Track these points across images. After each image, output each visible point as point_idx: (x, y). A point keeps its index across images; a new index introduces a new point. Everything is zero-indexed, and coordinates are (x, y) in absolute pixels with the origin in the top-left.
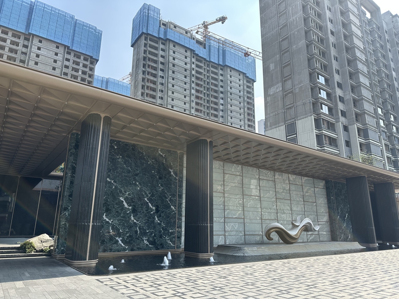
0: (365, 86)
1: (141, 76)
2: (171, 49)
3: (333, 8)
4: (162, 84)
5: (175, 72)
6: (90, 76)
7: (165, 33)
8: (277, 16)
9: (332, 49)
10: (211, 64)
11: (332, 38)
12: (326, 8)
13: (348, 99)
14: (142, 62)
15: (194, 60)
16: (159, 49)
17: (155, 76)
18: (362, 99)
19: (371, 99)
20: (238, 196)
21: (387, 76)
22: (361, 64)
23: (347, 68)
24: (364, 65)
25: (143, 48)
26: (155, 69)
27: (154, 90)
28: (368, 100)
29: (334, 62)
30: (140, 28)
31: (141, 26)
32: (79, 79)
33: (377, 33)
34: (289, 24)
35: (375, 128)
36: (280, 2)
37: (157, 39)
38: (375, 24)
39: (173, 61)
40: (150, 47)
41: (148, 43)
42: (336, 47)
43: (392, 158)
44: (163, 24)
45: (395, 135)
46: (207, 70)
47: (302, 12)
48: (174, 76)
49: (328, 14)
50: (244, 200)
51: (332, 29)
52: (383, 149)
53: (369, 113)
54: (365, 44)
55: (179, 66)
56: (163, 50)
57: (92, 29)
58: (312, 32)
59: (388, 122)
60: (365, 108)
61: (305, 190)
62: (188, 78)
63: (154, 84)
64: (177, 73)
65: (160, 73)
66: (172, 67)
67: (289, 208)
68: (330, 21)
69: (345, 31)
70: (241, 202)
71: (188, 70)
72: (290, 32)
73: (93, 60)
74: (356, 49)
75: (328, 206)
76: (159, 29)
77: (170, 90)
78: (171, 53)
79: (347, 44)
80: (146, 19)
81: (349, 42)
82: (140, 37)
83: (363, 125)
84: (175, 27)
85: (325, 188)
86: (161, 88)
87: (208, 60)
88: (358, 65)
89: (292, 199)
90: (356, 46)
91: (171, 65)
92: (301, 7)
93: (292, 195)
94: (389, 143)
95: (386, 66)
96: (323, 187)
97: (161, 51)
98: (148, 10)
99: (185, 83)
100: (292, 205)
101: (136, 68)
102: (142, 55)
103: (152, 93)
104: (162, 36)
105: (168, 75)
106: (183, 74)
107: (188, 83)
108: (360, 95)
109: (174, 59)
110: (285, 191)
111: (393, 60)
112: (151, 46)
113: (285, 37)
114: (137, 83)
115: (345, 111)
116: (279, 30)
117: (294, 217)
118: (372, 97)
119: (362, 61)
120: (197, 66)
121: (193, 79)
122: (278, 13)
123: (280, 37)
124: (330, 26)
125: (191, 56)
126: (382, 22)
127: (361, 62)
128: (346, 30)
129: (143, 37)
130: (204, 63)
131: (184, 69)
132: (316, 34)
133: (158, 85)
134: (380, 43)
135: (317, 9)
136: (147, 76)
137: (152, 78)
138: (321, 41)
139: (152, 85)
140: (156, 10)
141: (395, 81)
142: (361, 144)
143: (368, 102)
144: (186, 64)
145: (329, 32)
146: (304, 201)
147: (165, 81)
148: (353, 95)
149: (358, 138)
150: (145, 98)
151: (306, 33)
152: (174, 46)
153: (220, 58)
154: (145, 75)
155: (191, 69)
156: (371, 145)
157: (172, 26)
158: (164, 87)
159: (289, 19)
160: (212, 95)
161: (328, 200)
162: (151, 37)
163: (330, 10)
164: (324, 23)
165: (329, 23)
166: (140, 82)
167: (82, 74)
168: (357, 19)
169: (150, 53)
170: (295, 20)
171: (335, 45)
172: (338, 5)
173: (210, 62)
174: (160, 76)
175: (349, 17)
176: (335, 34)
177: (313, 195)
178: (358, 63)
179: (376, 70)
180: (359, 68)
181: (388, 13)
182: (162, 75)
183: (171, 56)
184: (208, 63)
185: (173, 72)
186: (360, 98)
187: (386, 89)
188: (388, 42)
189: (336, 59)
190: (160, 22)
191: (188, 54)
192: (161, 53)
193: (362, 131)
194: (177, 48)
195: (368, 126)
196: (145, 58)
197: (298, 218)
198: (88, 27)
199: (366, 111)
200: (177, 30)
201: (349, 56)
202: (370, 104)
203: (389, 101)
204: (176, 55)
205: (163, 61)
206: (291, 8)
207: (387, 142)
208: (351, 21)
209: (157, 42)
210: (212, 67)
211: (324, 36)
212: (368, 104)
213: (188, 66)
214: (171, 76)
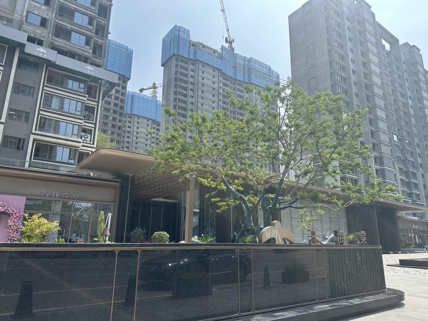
0: (382, 119)
1: (173, 96)
2: (200, 70)
3: (355, 49)
4: (192, 103)
5: (204, 92)
6: (123, 94)
7: (195, 53)
8: (306, 56)
9: (354, 86)
10: (237, 81)
11: (354, 77)
12: (349, 50)
13: (366, 131)
14: (173, 83)
15: (221, 79)
16: (189, 69)
17: (185, 96)
18: (379, 131)
19: (387, 130)
20: (288, 219)
21: (404, 104)
22: (379, 99)
23: (366, 104)
24: (381, 100)
25: (174, 69)
26: (185, 89)
27: (185, 109)
28: (384, 131)
29: (355, 98)
30: (171, 49)
31: (172, 47)
32: (113, 98)
33: (395, 64)
34: (317, 65)
35: (390, 155)
36: (309, 44)
37: (187, 61)
38: (394, 55)
39: (202, 81)
40: (180, 68)
41: (179, 64)
42: (357, 85)
43: (406, 180)
44: (193, 45)
45: (409, 158)
46: (233, 88)
47: (328, 56)
48: (203, 95)
49: (351, 55)
50: (292, 221)
51: (354, 68)
52: (396, 173)
53: (384, 143)
54: (383, 79)
55: (208, 85)
56: (192, 70)
57: (124, 48)
58: (336, 73)
59: (403, 147)
60: (381, 139)
61: (331, 214)
62: (216, 97)
63: (184, 103)
64: (206, 92)
65: (190, 93)
66: (201, 87)
67: (320, 227)
68: (352, 62)
69: (365, 70)
70: (290, 223)
71: (216, 89)
72: (317, 73)
73: (125, 79)
74: (374, 86)
75: (347, 224)
76: (189, 50)
77: (199, 109)
78: (201, 73)
79: (366, 81)
80: (177, 41)
81: (369, 79)
82: (171, 58)
83: (379, 153)
84: (204, 47)
85: (345, 211)
86: (192, 107)
87: (234, 78)
88: (376, 100)
89: (322, 220)
90: (374, 83)
91: (200, 85)
92: (327, 52)
93: (322, 217)
94: (403, 167)
95: (403, 95)
96: (344, 211)
97: (191, 72)
98: (179, 31)
99: (213, 102)
100: (323, 224)
101: (167, 88)
102: (173, 76)
103: (182, 112)
104: (192, 57)
105: (197, 95)
106: (211, 93)
107: (216, 101)
108: (377, 127)
109: (203, 79)
110: (318, 215)
111: (410, 89)
112: (182, 67)
113: (313, 76)
114: (169, 103)
115: (364, 141)
116: (308, 69)
117: (323, 233)
118: (388, 127)
119: (380, 96)
120: (224, 84)
121: (221, 97)
122: (307, 54)
123: (308, 75)
124: (352, 66)
125: (219, 75)
126: (400, 53)
127: (378, 97)
128: (366, 68)
129: (174, 59)
130: (231, 81)
131: (212, 88)
132: (340, 75)
133: (188, 105)
134: (398, 74)
135: (341, 52)
136: (178, 96)
137: (183, 98)
138: (344, 80)
139: (183, 105)
140: (186, 31)
141: (410, 109)
142: (377, 170)
143: (384, 133)
144: (214, 83)
145: (351, 72)
146: (330, 221)
147: (195, 100)
148: (371, 128)
149: (375, 165)
150: (177, 118)
151: (331, 74)
152: (203, 66)
153: (245, 76)
154: (176, 95)
155: (218, 88)
156: (385, 171)
157: (201, 47)
158: (194, 106)
159: (316, 61)
160: (238, 112)
161: (347, 220)
162: (182, 58)
163: (352, 51)
164: (347, 64)
165: (351, 63)
166: (172, 102)
167: (115, 92)
168: (376, 57)
169: (181, 74)
170: (322, 62)
171: (356, 83)
172: (359, 46)
173: (236, 80)
174: (190, 95)
175: (369, 57)
176: (356, 73)
177: (337, 217)
178: (376, 99)
179: (393, 100)
180: (376, 103)
181: (407, 44)
182: (192, 95)
183: (200, 76)
184: (234, 81)
185: (202, 92)
186: (377, 130)
187: (402, 117)
188: (405, 72)
189: (357, 95)
190: (190, 43)
191: (216, 73)
192: (191, 73)
193: (378, 158)
194: (206, 69)
195: (383, 154)
196: (176, 79)
197: (328, 233)
198: (120, 46)
199: (382, 142)
200: (205, 50)
201: (368, 93)
202: (386, 135)
203: (404, 128)
204: (205, 75)
205: (192, 81)
206: (318, 51)
207: (401, 166)
208: (371, 60)
209: (187, 63)
210: (238, 84)
211: (346, 75)
212: (384, 134)
213: (216, 86)
214: (200, 96)
